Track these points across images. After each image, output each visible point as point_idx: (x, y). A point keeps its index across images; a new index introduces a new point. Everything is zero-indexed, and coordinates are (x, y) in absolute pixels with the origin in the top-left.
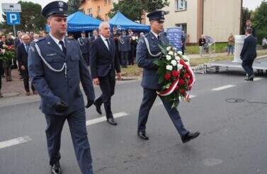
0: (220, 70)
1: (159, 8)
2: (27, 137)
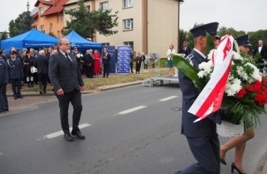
0: (164, 83)
1: (108, 28)
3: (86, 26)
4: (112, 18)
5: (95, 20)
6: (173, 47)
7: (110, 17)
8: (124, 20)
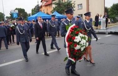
0: (96, 32)
3: (61, 9)
4: (72, 4)
5: (65, 6)
6: (101, 16)
8: (78, 5)
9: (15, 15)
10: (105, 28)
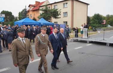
1: (57, 16)
2: (9, 67)
3: (48, 15)
5: (51, 13)
7: (58, 12)
8: (64, 13)
9: (2, 19)
10: (87, 37)
